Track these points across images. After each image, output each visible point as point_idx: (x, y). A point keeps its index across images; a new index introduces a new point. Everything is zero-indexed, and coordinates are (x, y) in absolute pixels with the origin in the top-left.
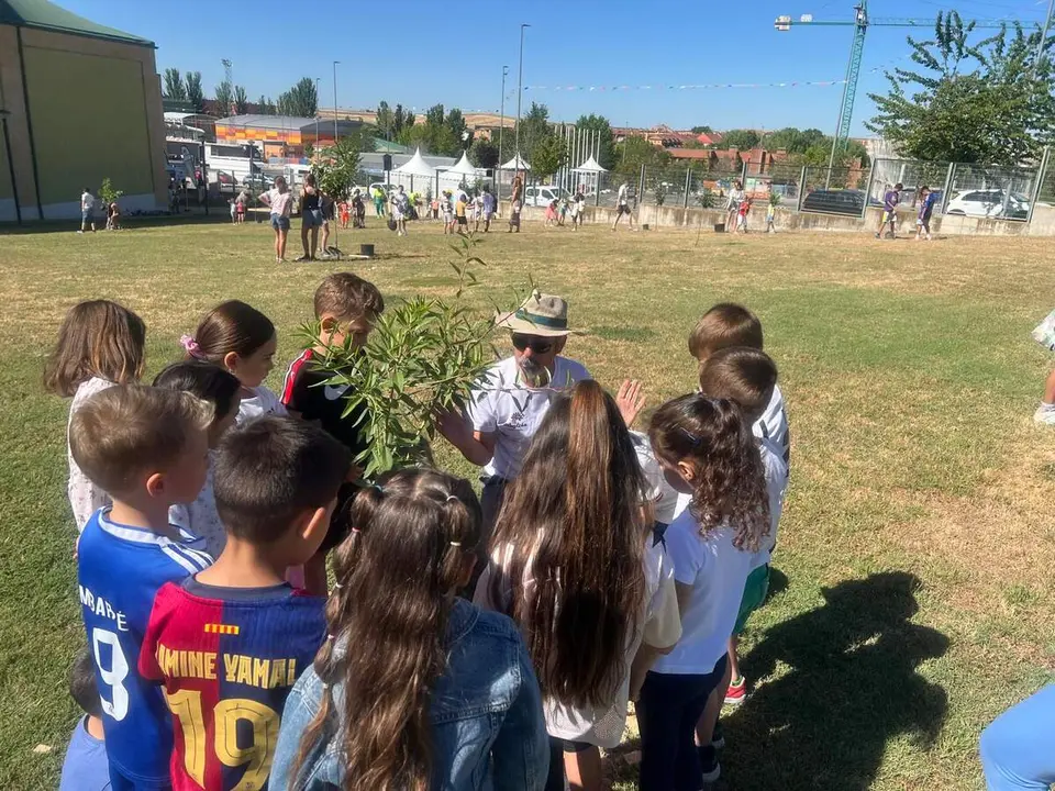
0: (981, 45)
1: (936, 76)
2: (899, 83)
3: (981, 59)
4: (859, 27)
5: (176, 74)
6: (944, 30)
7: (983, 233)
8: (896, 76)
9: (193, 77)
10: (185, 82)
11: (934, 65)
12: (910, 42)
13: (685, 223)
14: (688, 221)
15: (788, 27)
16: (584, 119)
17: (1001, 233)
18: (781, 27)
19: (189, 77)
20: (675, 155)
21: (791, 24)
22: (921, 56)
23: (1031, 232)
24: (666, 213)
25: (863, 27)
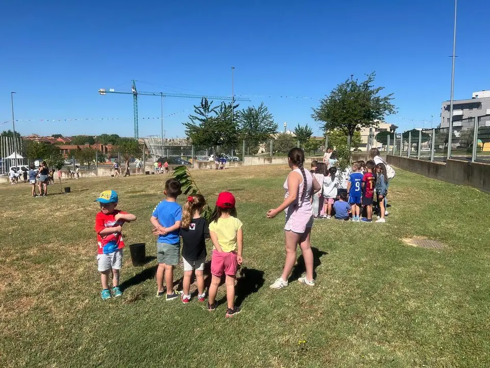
0: (216, 108)
1: (204, 118)
2: (194, 120)
3: (217, 113)
4: (134, 95)
6: (204, 103)
7: (232, 166)
8: (191, 117)
11: (203, 115)
12: (195, 107)
13: (121, 174)
14: (122, 172)
15: (105, 93)
16: (5, 132)
17: (237, 166)
18: (102, 93)
20: (63, 148)
21: (105, 92)
22: (197, 111)
23: (245, 165)
25: (135, 95)
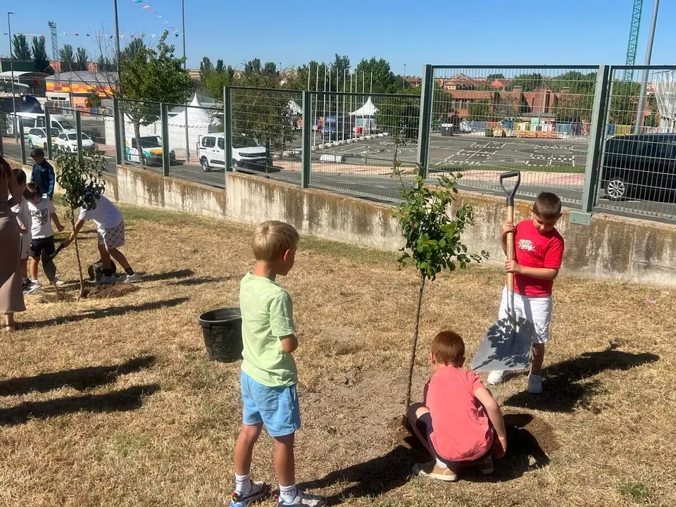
5: (22, 39)
9: (38, 40)
10: (30, 45)
19: (35, 41)
24: (270, 197)
